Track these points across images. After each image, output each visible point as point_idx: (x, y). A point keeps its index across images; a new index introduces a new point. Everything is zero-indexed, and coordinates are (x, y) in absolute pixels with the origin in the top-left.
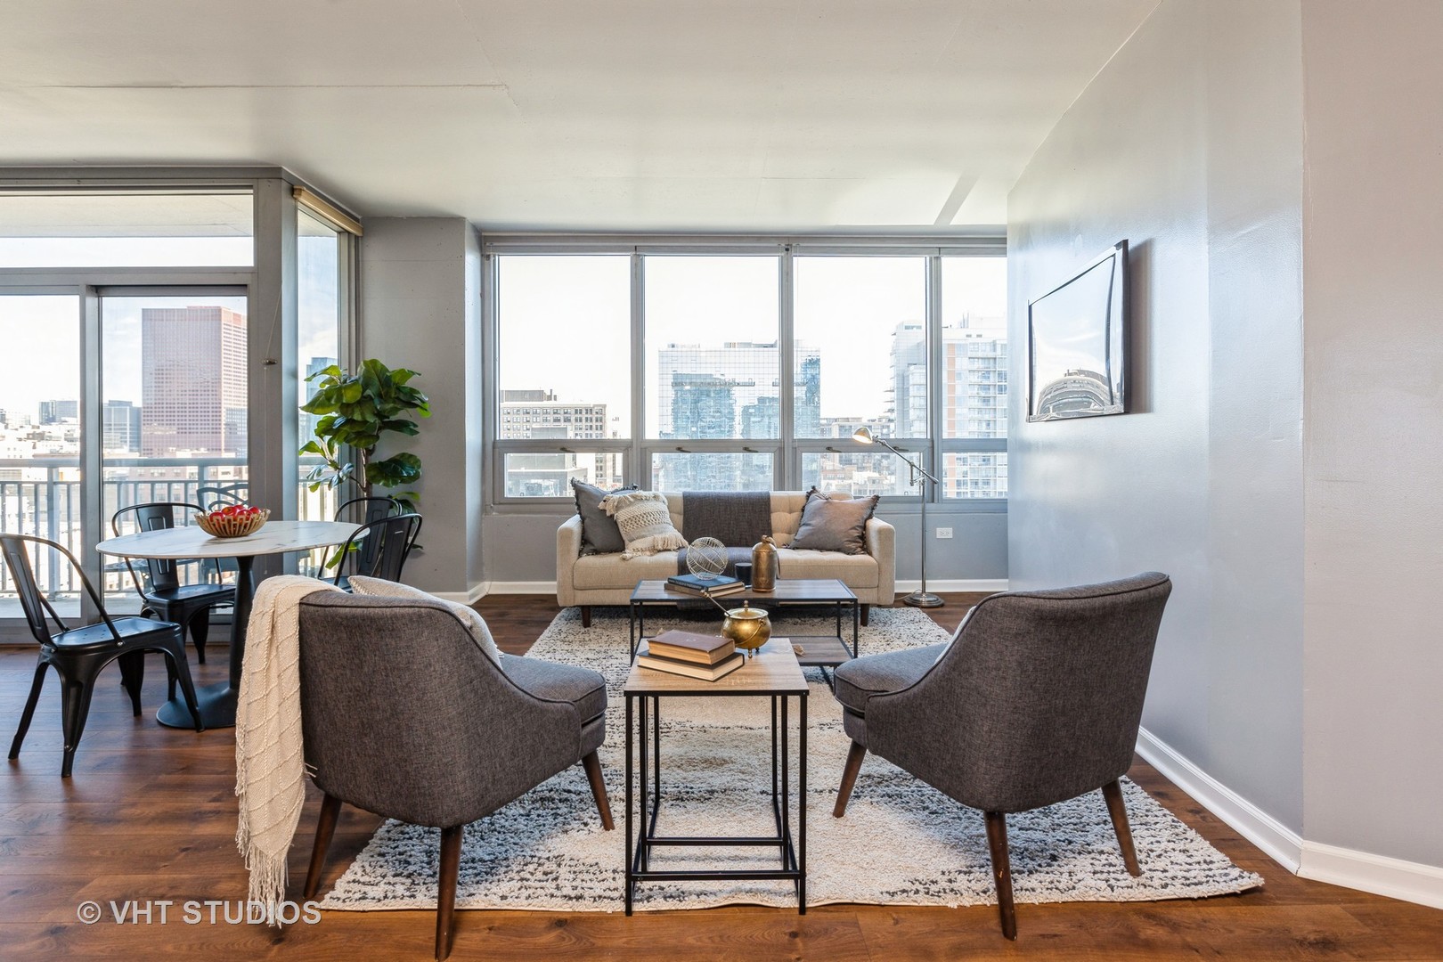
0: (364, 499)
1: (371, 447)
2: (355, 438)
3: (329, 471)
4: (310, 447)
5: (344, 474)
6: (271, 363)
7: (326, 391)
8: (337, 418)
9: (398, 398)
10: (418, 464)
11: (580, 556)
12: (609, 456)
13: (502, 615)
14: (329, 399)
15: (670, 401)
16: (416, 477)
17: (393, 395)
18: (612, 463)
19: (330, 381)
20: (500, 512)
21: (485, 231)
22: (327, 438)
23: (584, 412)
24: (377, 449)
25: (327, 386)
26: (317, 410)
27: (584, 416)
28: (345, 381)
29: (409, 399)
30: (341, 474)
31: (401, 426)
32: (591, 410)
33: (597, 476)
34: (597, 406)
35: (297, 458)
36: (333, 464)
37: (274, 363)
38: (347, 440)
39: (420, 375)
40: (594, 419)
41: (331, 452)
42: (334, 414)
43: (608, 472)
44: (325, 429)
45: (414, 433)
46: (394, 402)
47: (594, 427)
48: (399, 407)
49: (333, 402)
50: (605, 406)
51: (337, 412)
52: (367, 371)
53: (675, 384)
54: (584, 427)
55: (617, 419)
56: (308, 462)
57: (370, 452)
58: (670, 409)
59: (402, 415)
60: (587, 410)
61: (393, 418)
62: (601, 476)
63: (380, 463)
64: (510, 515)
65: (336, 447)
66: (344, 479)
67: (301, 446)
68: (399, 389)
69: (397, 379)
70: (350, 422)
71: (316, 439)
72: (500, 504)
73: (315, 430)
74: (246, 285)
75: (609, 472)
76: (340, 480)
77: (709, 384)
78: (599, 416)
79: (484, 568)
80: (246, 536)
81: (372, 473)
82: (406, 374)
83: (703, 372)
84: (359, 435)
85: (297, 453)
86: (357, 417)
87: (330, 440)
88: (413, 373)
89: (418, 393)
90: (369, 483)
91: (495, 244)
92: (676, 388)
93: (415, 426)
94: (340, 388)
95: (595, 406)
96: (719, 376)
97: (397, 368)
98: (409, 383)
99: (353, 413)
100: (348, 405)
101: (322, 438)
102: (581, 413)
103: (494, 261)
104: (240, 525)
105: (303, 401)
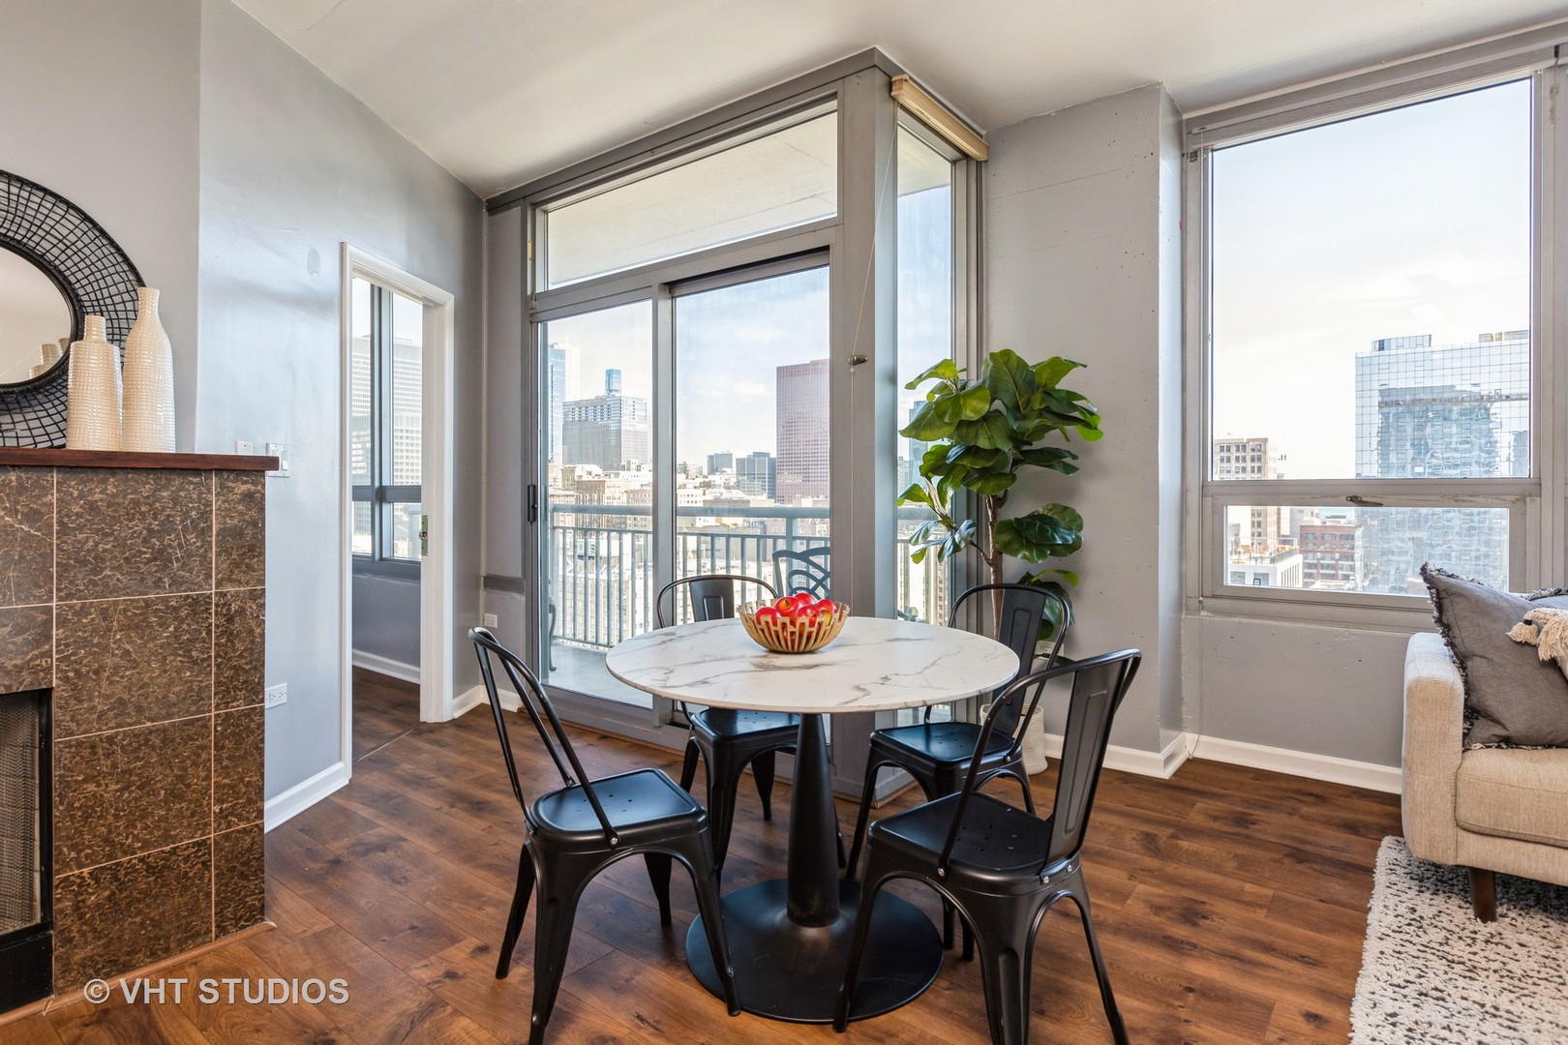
0: (989, 587)
1: (1001, 494)
2: (979, 479)
3: (939, 532)
4: (913, 493)
5: (962, 539)
6: (860, 361)
7: (936, 403)
8: (951, 447)
9: (1047, 409)
10: (1078, 522)
11: (1466, 750)
12: (1272, 509)
13: (1242, 820)
14: (941, 416)
15: (1375, 430)
16: (1073, 547)
17: (1037, 406)
18: (1275, 517)
19: (942, 388)
20: (1215, 612)
21: (1187, 109)
22: (936, 479)
23: (1233, 449)
24: (1010, 496)
25: (937, 396)
26: (924, 434)
27: (1234, 454)
28: (963, 388)
29: (1067, 411)
30: (957, 537)
31: (1050, 458)
32: (1244, 446)
33: (1253, 535)
34: (1253, 440)
35: (895, 510)
36: (945, 520)
37: (864, 361)
38: (966, 480)
39: (1085, 366)
40: (1248, 458)
41: (943, 502)
42: (946, 442)
43: (1269, 530)
44: (936, 465)
45: (1070, 469)
46: (1040, 415)
47: (1249, 469)
48: (1050, 424)
49: (946, 420)
50: (1265, 440)
51: (950, 437)
52: (995, 369)
53: (1383, 404)
54: (1233, 469)
55: (1283, 457)
56: (911, 516)
57: (999, 502)
58: (1375, 440)
59: (1052, 439)
60: (1238, 447)
61: (1037, 445)
62: (1259, 535)
63: (1016, 519)
64: (1237, 619)
65: (950, 493)
66: (963, 545)
67: (901, 492)
68: (1049, 393)
69: (1044, 378)
70: (971, 451)
71: (922, 482)
72: (1214, 596)
73: (920, 467)
74: (826, 248)
75: (1272, 529)
76: (956, 548)
77: (1450, 400)
78: (1256, 454)
79: (1184, 708)
80: (811, 652)
81: (1006, 537)
82: (1060, 366)
83: (1438, 383)
84: (985, 474)
85: (895, 501)
86: (983, 443)
87: (941, 483)
88: (1075, 364)
89: (1082, 398)
90: (998, 554)
91: (1209, 127)
92: (1386, 410)
93: (1075, 457)
94: (957, 397)
95: (1249, 441)
96: (1468, 388)
97: (1045, 357)
98: (1064, 384)
99: (976, 437)
100: (970, 423)
101: (929, 479)
102: (1229, 450)
103: (1205, 160)
104: (801, 635)
105: (904, 421)
